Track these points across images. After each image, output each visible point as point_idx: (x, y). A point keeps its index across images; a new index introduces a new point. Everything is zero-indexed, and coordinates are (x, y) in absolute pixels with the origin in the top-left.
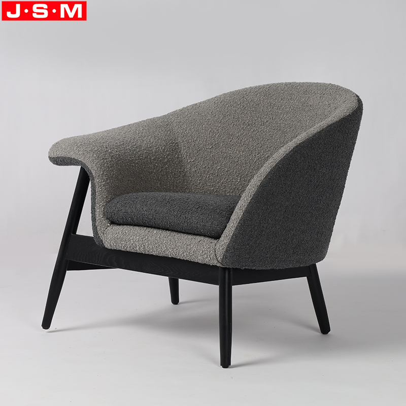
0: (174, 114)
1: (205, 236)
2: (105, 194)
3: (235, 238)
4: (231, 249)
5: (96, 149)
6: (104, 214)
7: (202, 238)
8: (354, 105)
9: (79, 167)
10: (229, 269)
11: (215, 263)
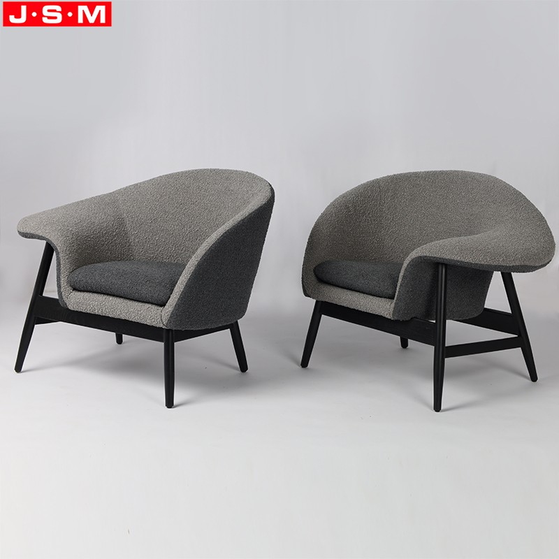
0: (119, 192)
1: (152, 303)
2: (68, 266)
3: (178, 306)
4: (175, 315)
5: (59, 228)
6: (68, 282)
7: (150, 305)
8: (268, 194)
9: (45, 242)
10: (172, 330)
11: (161, 326)
